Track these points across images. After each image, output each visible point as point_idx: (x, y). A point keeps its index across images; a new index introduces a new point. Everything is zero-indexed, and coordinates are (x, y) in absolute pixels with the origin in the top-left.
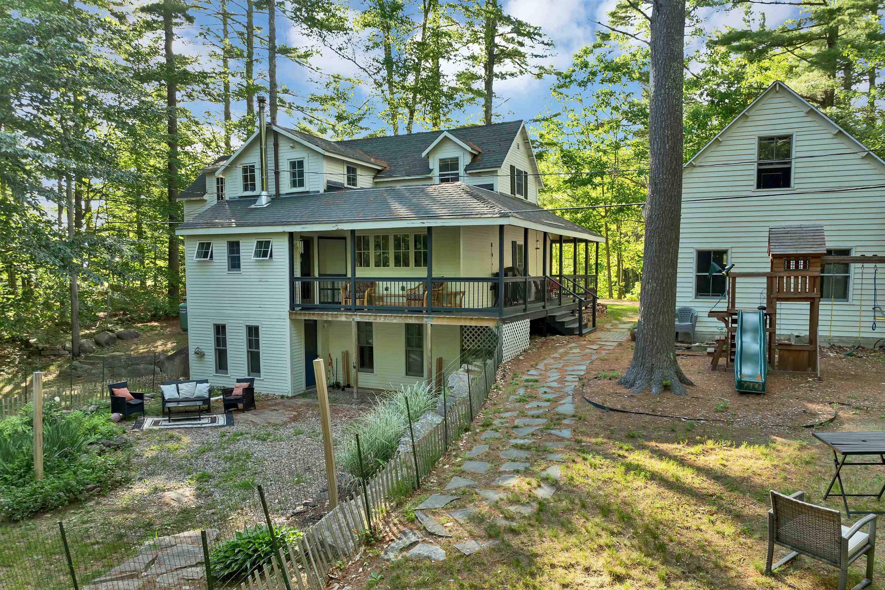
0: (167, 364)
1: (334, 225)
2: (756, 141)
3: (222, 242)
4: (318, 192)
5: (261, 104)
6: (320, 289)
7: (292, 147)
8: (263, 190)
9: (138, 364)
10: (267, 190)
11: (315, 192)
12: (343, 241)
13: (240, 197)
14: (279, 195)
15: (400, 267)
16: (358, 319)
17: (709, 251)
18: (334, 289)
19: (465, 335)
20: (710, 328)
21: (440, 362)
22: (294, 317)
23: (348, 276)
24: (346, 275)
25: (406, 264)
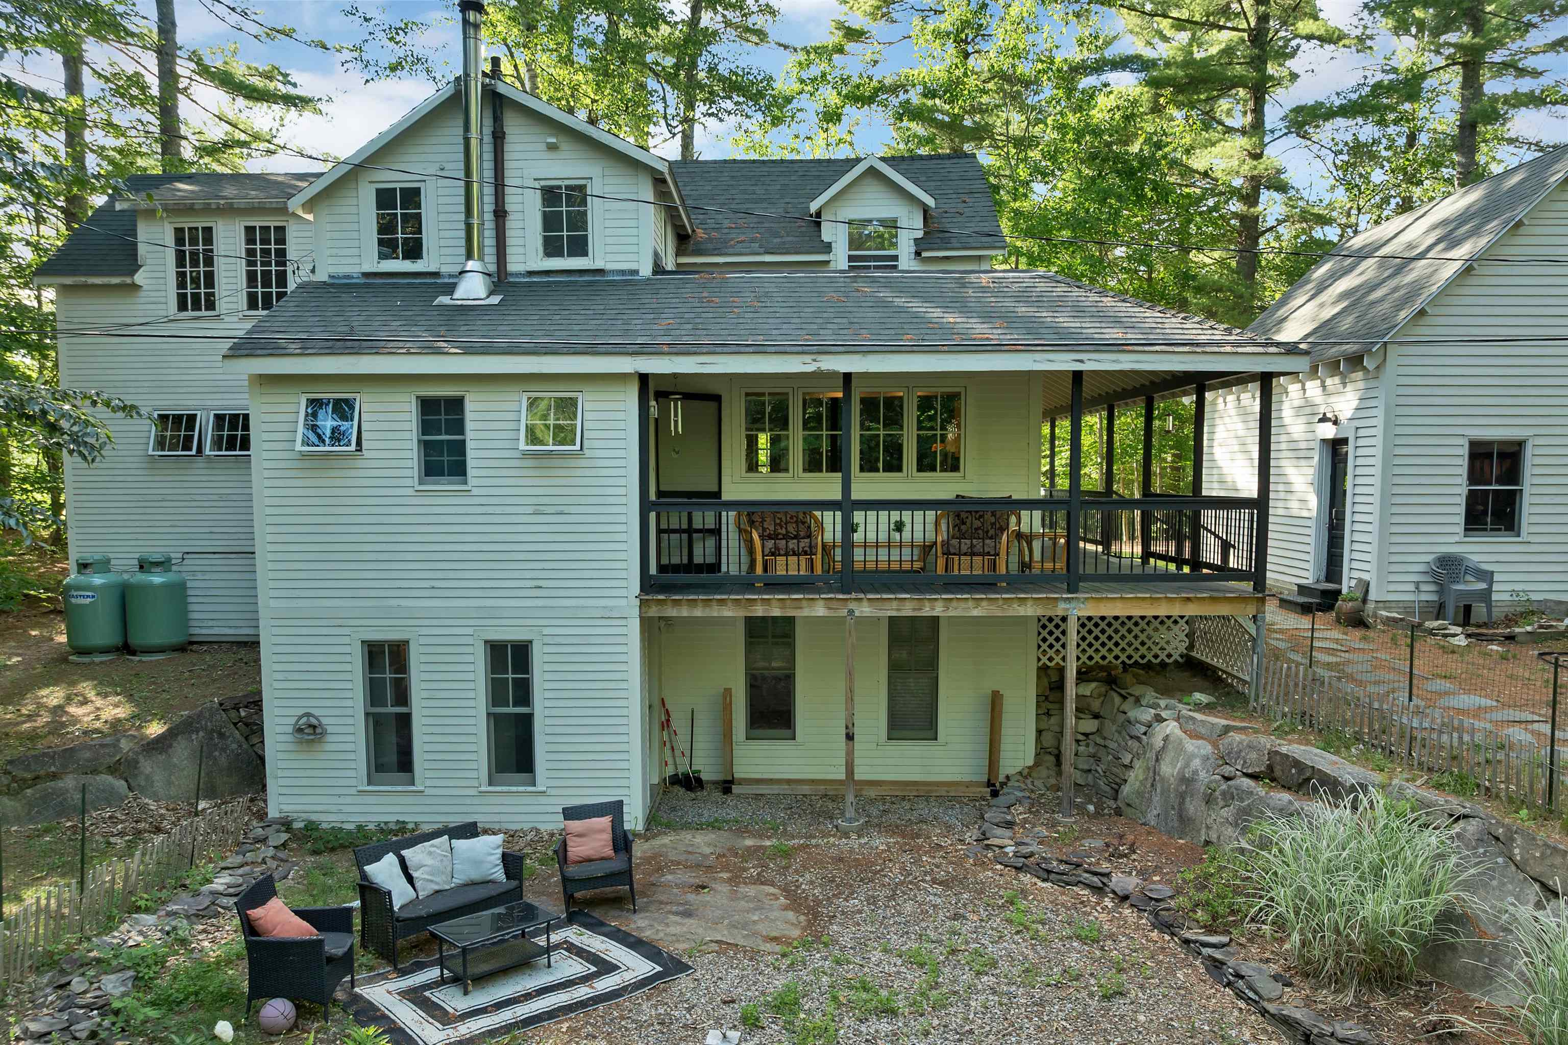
0: (146, 766)
1: (808, 358)
3: (405, 397)
4: (636, 272)
5: (472, 16)
6: (660, 531)
7: (552, 147)
8: (469, 256)
9: (54, 776)
10: (481, 258)
11: (623, 272)
12: (713, 405)
13: (366, 275)
14: (507, 274)
15: (881, 474)
16: (864, 610)
17: (1490, 443)
18: (690, 531)
19: (1045, 633)
20: (1501, 594)
21: (995, 702)
22: (653, 612)
23: (725, 497)
24: (718, 495)
25: (894, 465)
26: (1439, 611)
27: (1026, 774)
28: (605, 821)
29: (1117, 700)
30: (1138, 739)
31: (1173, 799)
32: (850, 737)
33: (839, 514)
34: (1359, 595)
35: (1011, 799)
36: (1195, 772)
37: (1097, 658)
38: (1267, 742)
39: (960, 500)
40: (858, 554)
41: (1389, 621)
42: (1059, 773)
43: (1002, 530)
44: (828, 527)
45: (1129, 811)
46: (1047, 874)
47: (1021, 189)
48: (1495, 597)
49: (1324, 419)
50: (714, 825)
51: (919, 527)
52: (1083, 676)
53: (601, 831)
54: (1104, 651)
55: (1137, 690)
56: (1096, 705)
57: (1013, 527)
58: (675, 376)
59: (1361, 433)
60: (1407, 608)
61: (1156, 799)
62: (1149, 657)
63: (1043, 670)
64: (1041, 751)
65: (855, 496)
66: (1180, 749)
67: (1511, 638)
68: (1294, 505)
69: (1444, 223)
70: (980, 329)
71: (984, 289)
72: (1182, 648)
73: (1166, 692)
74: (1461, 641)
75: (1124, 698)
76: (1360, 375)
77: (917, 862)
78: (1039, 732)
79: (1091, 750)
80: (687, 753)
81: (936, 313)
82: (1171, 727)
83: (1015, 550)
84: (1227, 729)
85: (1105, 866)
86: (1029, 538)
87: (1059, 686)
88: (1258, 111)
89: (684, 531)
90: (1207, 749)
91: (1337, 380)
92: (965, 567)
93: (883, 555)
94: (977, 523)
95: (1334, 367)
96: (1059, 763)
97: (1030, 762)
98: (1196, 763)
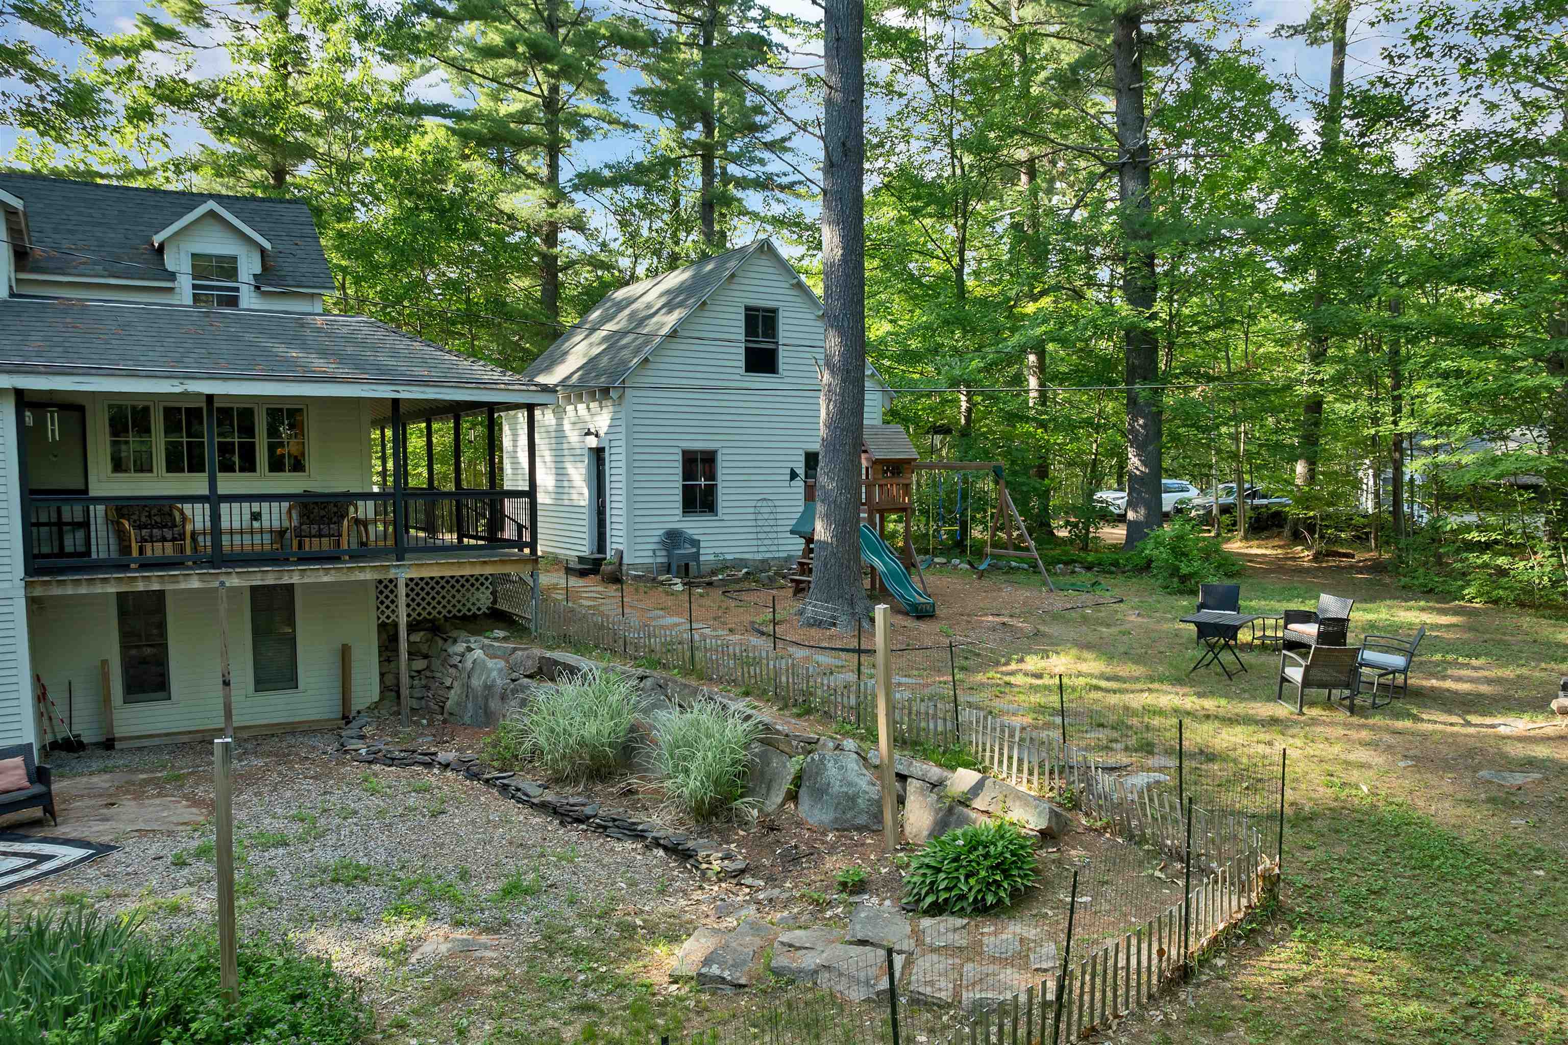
1: (176, 382)
2: (742, 310)
12: (77, 414)
15: (238, 474)
16: (234, 581)
17: (696, 452)
18: (60, 524)
19: (382, 598)
20: (707, 555)
21: (345, 653)
22: (38, 592)
23: (92, 493)
24: (86, 491)
25: (249, 465)
26: (668, 569)
27: (373, 708)
28: (18, 760)
29: (440, 642)
30: (455, 666)
31: (481, 701)
32: (226, 683)
33: (207, 506)
34: (616, 560)
35: (363, 722)
36: (494, 680)
37: (424, 614)
38: (537, 652)
39: (307, 494)
40: (225, 540)
41: (637, 578)
42: (399, 704)
43: (343, 517)
44: (198, 519)
45: (452, 719)
46: (391, 761)
47: (344, 213)
48: (702, 558)
49: (588, 433)
50: (105, 771)
51: (276, 516)
52: (413, 627)
53: (16, 768)
54: (429, 609)
55: (454, 634)
56: (424, 648)
57: (352, 514)
58: (51, 392)
59: (613, 444)
60: (647, 568)
61: (470, 705)
62: (464, 611)
63: (382, 627)
64: (385, 689)
65: (221, 491)
66: (484, 666)
67: (710, 584)
68: (575, 497)
69: (668, 292)
70: (319, 364)
71: (319, 330)
72: (489, 603)
73: (474, 633)
74: (679, 587)
75: (445, 640)
76: (609, 403)
77: (291, 769)
78: (382, 675)
79: (423, 682)
80: (66, 721)
81: (281, 349)
82: (478, 653)
83: (354, 534)
84: (515, 649)
85: (433, 749)
86: (365, 523)
87: (395, 638)
88: (553, 167)
89: (54, 524)
90: (501, 664)
91: (596, 404)
92: (313, 545)
93: (247, 539)
94: (323, 513)
95: (592, 396)
96: (399, 697)
97: (376, 698)
98: (494, 674)
